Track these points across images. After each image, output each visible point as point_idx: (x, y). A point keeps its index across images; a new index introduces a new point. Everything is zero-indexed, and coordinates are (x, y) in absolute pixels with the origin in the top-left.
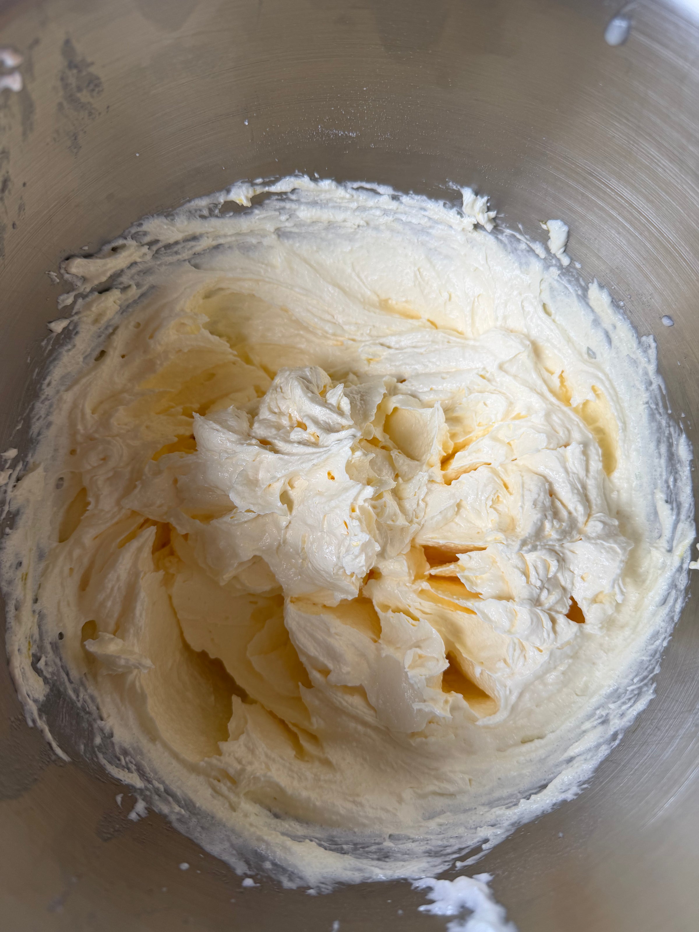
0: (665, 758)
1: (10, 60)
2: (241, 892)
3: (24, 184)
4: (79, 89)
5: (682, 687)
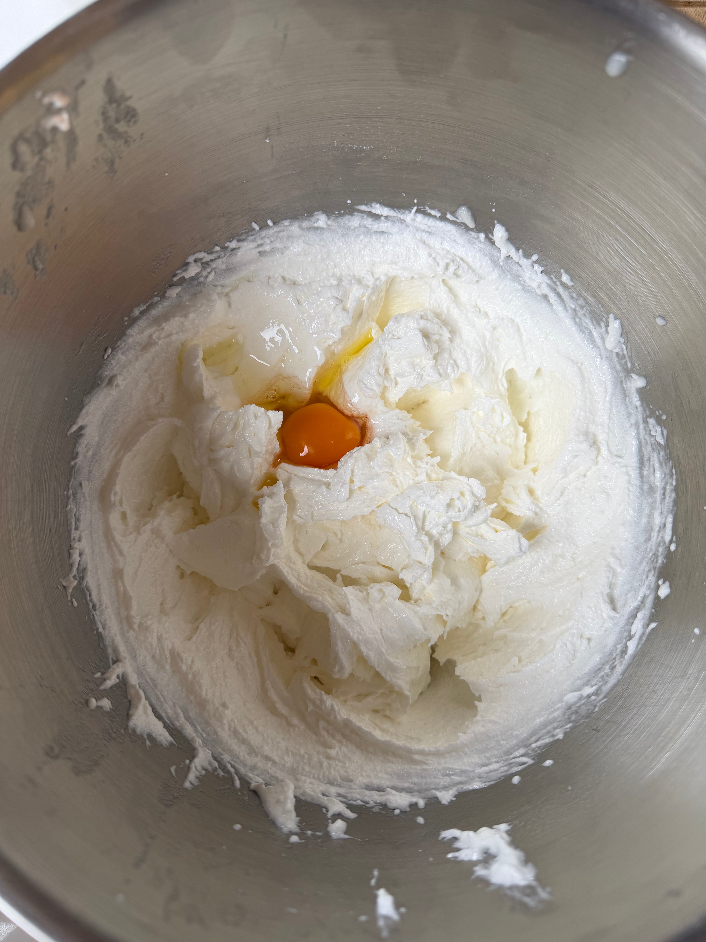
0: (660, 719)
1: (59, 102)
2: (290, 848)
3: (66, 209)
4: (118, 121)
5: (676, 655)
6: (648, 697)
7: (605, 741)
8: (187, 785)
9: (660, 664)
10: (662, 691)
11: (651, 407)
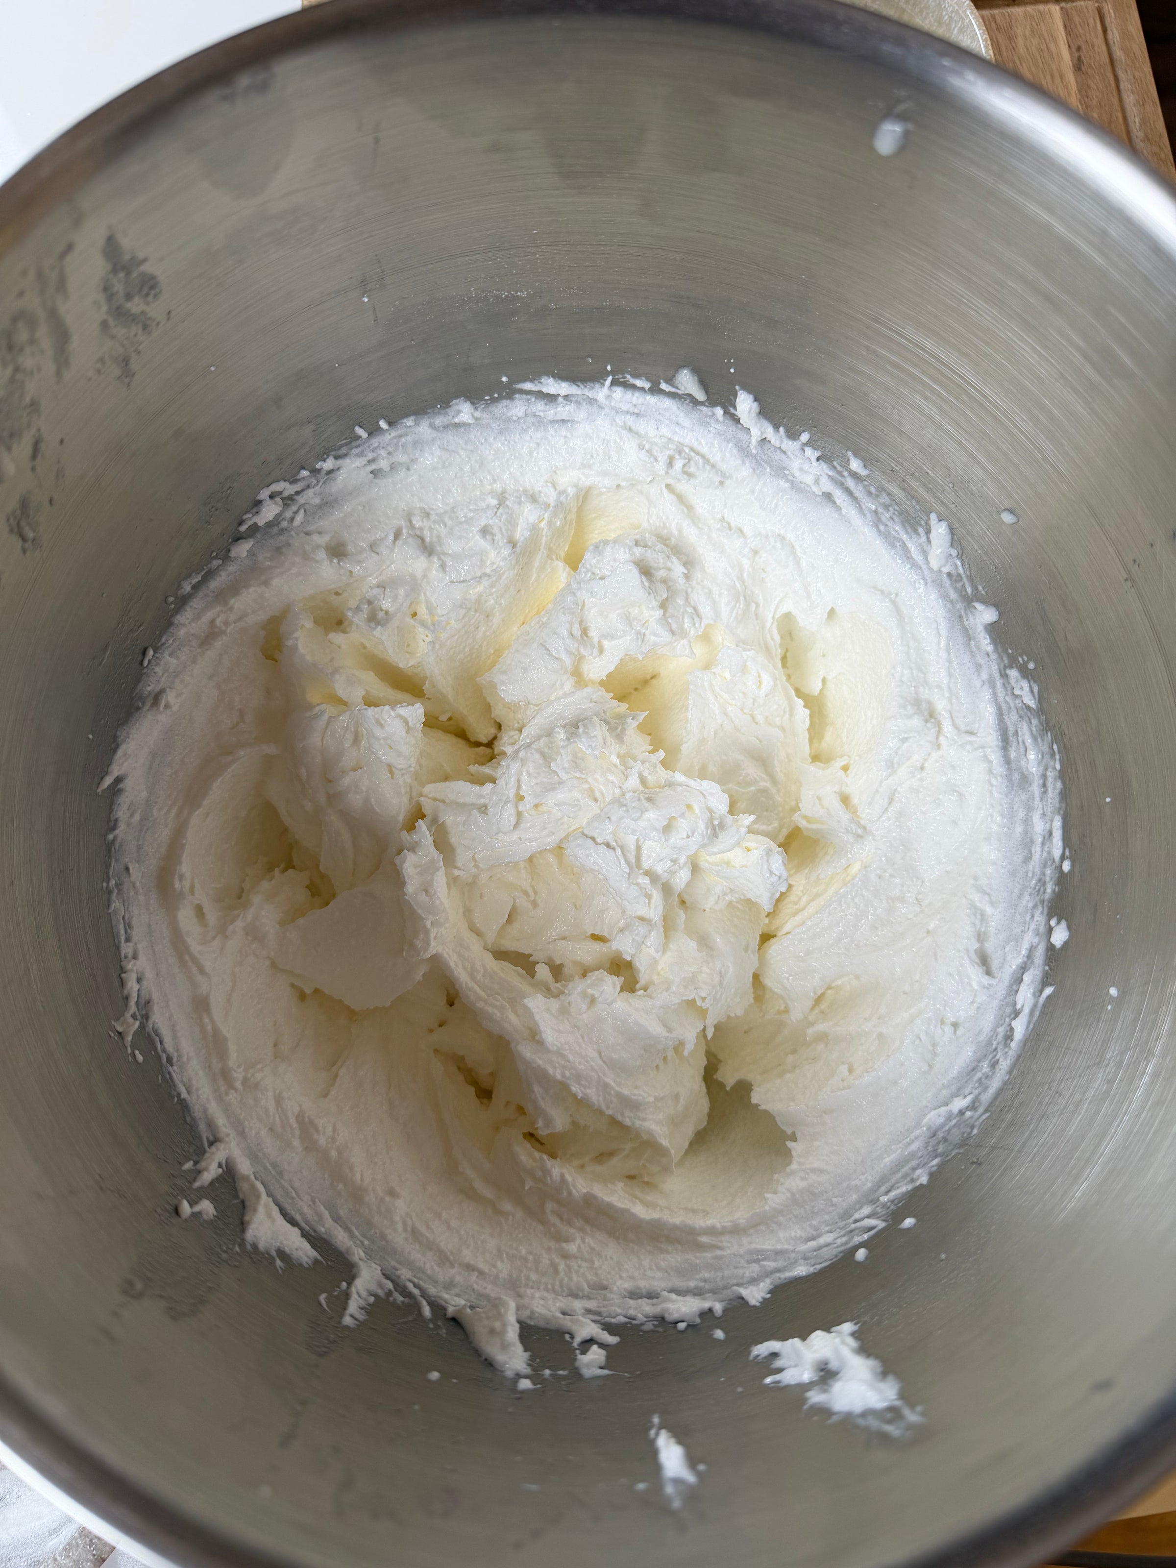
0: (1071, 1132)
2: (519, 1399)
3: (62, 442)
4: (129, 297)
5: (1086, 1033)
6: (1051, 1103)
7: (991, 1178)
8: (347, 1320)
9: (1063, 1050)
10: (1071, 1091)
11: (1010, 651)
